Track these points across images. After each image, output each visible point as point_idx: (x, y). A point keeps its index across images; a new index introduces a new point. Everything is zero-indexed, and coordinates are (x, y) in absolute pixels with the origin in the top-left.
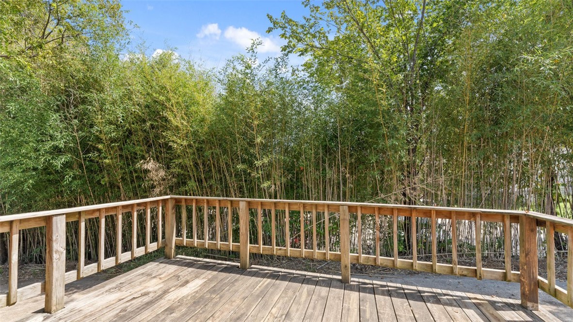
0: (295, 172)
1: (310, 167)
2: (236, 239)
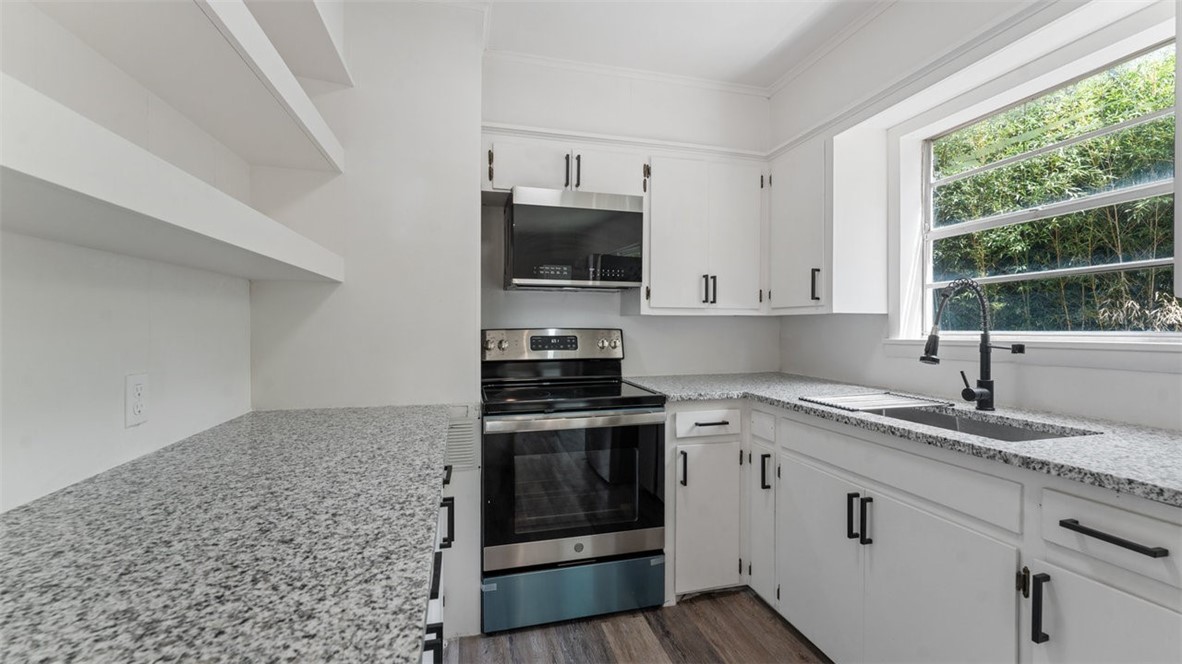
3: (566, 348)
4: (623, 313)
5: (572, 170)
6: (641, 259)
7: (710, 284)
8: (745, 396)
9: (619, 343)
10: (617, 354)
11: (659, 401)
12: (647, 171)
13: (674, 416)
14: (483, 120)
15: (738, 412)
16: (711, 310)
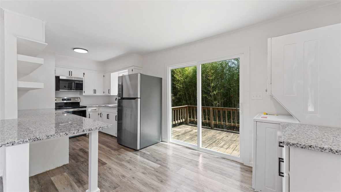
0: (228, 97)
1: (236, 95)
2: (209, 119)
3: (69, 100)
4: (80, 95)
5: (70, 73)
6: (83, 83)
7: (95, 91)
8: (99, 106)
9: (79, 100)
10: (79, 101)
11: (85, 107)
12: (84, 74)
13: (88, 109)
14: (55, 65)
15: (98, 108)
16: (95, 94)
